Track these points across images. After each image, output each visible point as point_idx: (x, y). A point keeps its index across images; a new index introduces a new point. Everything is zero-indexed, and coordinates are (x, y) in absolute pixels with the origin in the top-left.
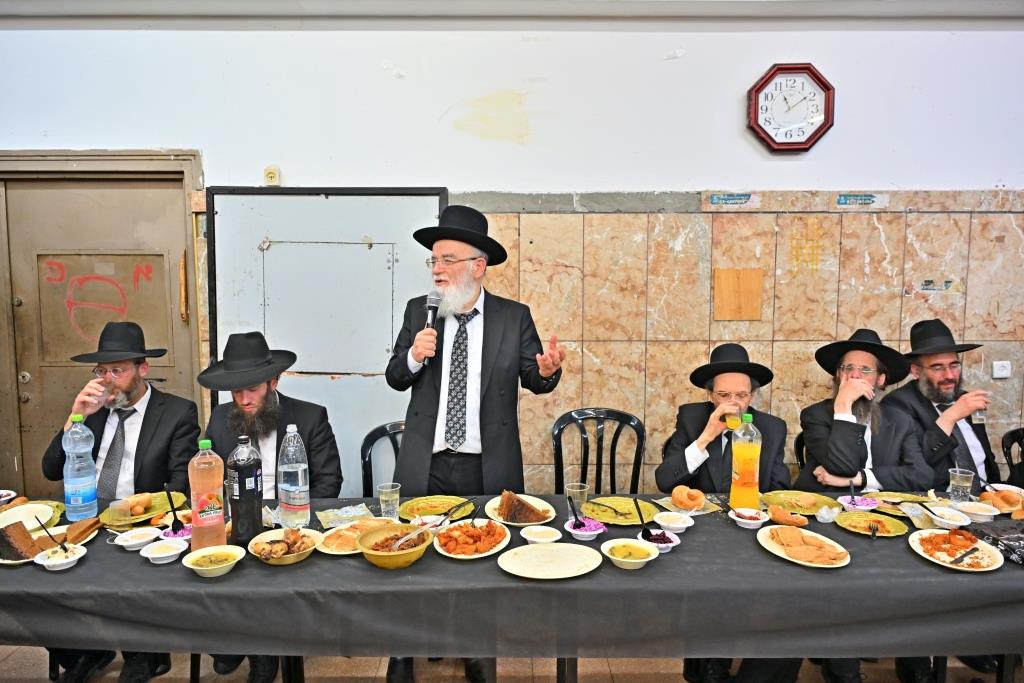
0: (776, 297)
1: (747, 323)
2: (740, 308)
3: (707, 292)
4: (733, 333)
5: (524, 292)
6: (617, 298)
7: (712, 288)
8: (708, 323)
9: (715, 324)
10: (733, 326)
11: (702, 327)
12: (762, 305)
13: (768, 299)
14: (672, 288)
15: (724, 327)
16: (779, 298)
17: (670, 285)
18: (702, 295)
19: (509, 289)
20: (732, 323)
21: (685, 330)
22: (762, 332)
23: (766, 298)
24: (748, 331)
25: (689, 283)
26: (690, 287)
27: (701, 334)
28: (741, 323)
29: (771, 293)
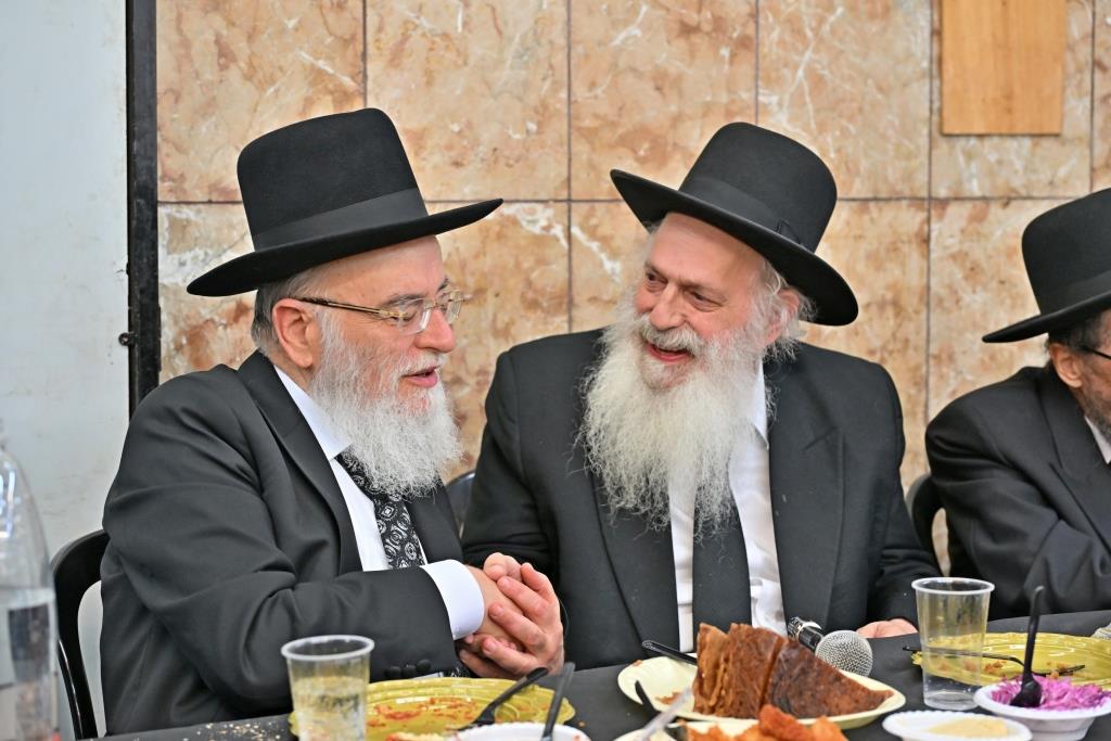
0: (1097, 64)
1: (1027, 142)
2: (1009, 97)
3: (921, 45)
4: (991, 173)
5: (380, 29)
6: (668, 55)
7: (937, 33)
8: (923, 141)
9: (943, 146)
10: (990, 150)
11: (909, 156)
12: (1064, 89)
13: (1080, 70)
14: (826, 28)
15: (969, 156)
16: (1104, 69)
17: (821, 21)
18: (909, 55)
19: (331, 18)
20: (988, 142)
21: (864, 165)
22: (1062, 172)
23: (1071, 68)
24: (1029, 169)
25: (872, 16)
26: (874, 27)
27: (908, 177)
28: (1012, 144)
29: (1084, 53)
